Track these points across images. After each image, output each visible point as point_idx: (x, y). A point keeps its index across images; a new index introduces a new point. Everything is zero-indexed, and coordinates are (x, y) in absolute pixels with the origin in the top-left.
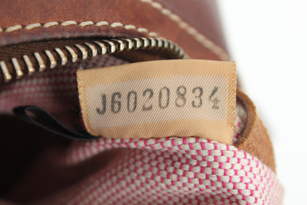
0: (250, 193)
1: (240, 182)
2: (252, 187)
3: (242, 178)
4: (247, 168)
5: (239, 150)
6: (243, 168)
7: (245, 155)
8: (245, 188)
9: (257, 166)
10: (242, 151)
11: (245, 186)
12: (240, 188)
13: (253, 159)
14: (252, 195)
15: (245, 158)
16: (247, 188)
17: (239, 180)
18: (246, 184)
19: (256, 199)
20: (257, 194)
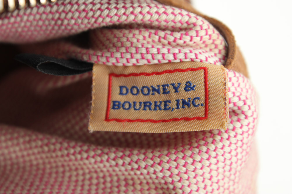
0: (243, 103)
1: (234, 96)
2: (243, 98)
3: (234, 93)
4: (236, 85)
5: (229, 71)
6: (233, 85)
7: (235, 73)
8: (238, 100)
9: (244, 81)
10: (231, 70)
11: (238, 98)
12: (234, 101)
13: (240, 76)
14: (245, 104)
15: (235, 76)
16: (240, 99)
17: (232, 95)
18: (238, 96)
19: (249, 106)
20: (248, 102)
